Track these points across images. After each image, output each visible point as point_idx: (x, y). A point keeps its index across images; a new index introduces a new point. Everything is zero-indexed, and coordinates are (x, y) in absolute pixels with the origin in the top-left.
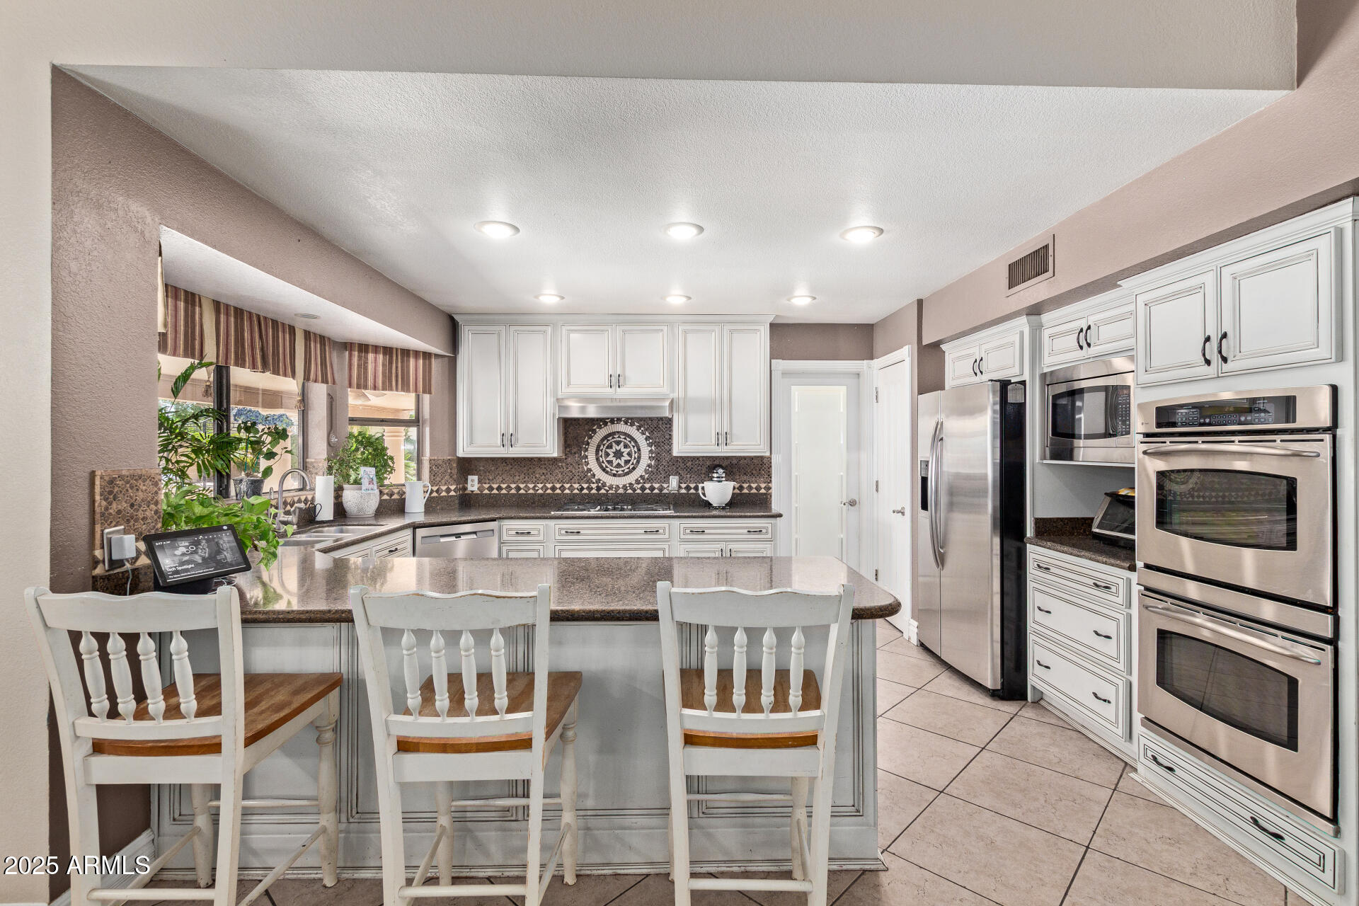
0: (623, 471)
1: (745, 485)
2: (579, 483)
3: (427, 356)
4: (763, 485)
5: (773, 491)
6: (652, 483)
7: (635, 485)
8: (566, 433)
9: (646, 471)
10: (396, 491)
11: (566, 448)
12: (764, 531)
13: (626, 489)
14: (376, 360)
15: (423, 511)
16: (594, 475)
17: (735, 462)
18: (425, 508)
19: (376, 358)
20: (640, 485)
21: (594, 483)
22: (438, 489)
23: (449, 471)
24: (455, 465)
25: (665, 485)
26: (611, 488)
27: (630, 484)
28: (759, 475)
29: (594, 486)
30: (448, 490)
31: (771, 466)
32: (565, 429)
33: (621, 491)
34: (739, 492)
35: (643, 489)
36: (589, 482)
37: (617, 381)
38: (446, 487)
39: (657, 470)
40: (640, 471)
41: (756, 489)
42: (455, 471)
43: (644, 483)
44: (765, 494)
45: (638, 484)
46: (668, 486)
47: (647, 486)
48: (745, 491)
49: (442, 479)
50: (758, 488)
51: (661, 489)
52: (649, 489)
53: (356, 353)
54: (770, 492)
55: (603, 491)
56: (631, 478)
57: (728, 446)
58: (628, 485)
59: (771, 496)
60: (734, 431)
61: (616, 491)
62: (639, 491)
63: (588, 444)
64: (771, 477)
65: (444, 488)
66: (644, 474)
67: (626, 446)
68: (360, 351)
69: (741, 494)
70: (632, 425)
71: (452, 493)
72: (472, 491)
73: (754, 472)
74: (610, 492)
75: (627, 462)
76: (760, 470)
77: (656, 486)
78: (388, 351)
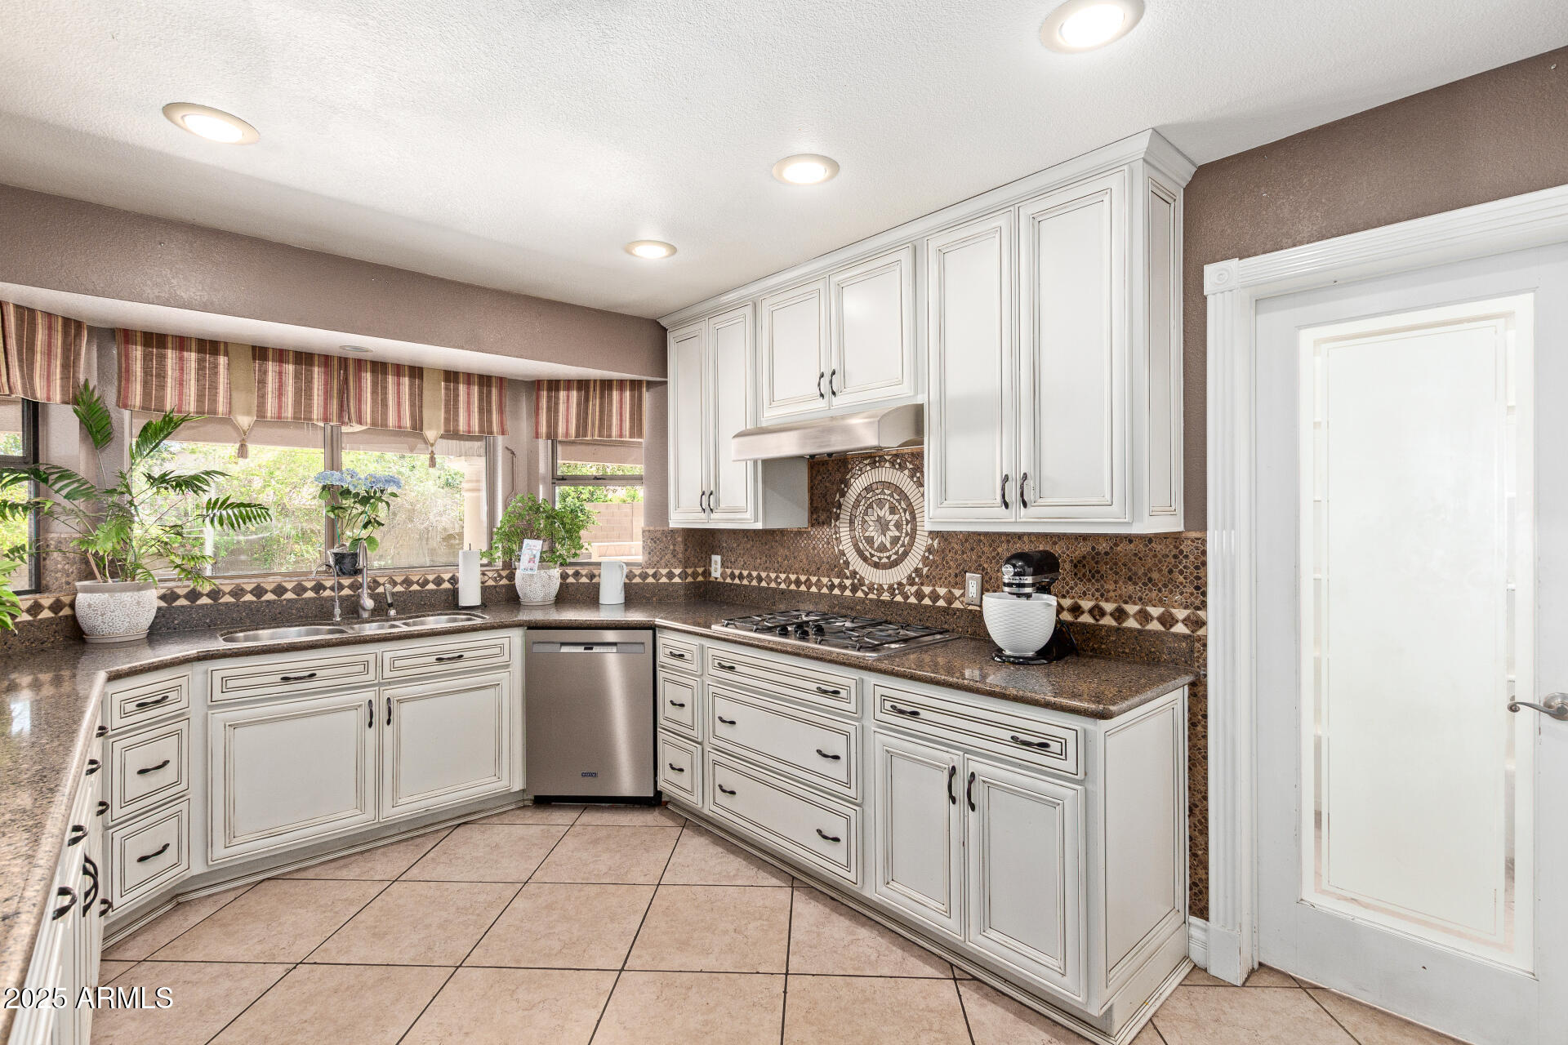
0: (889, 558)
1: (1132, 609)
2: (828, 577)
3: (635, 385)
4: (1181, 614)
5: (1213, 633)
6: (934, 586)
7: (907, 588)
8: (812, 488)
9: (925, 559)
10: (584, 572)
11: (812, 513)
12: (1055, 747)
13: (893, 595)
14: (568, 399)
15: (623, 601)
16: (847, 563)
17: (1103, 547)
18: (625, 599)
19: (568, 397)
20: (915, 588)
21: (847, 578)
22: (655, 573)
23: (671, 547)
24: (680, 539)
25: (957, 592)
26: (871, 589)
27: (900, 584)
28: (1170, 584)
29: (848, 582)
30: (670, 575)
31: (1204, 564)
32: (812, 481)
33: (886, 597)
34: (1114, 623)
35: (920, 595)
36: (841, 575)
37: (830, 383)
38: (667, 570)
39: (943, 559)
40: (913, 561)
41: (1162, 620)
42: (680, 548)
43: (922, 584)
44: (1185, 637)
45: (912, 584)
46: (963, 595)
47: (927, 590)
48: (1131, 623)
49: (661, 559)
50: (1167, 620)
51: (950, 599)
52: (930, 598)
53: (545, 393)
54: (1200, 632)
55: (860, 594)
56: (900, 574)
57: (1031, 510)
58: (896, 586)
59: (1205, 645)
60: (1048, 470)
61: (880, 595)
62: (912, 600)
63: (840, 506)
64: (1204, 594)
65: (664, 571)
66: (920, 566)
67: (893, 510)
68: (549, 389)
69: (1119, 630)
70: (902, 468)
71: (677, 580)
72: (716, 578)
73: (1155, 575)
74: (871, 596)
75: (895, 540)
76: (1170, 572)
77: (942, 591)
78: (583, 385)
